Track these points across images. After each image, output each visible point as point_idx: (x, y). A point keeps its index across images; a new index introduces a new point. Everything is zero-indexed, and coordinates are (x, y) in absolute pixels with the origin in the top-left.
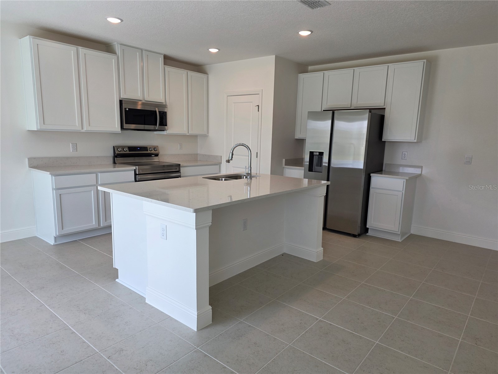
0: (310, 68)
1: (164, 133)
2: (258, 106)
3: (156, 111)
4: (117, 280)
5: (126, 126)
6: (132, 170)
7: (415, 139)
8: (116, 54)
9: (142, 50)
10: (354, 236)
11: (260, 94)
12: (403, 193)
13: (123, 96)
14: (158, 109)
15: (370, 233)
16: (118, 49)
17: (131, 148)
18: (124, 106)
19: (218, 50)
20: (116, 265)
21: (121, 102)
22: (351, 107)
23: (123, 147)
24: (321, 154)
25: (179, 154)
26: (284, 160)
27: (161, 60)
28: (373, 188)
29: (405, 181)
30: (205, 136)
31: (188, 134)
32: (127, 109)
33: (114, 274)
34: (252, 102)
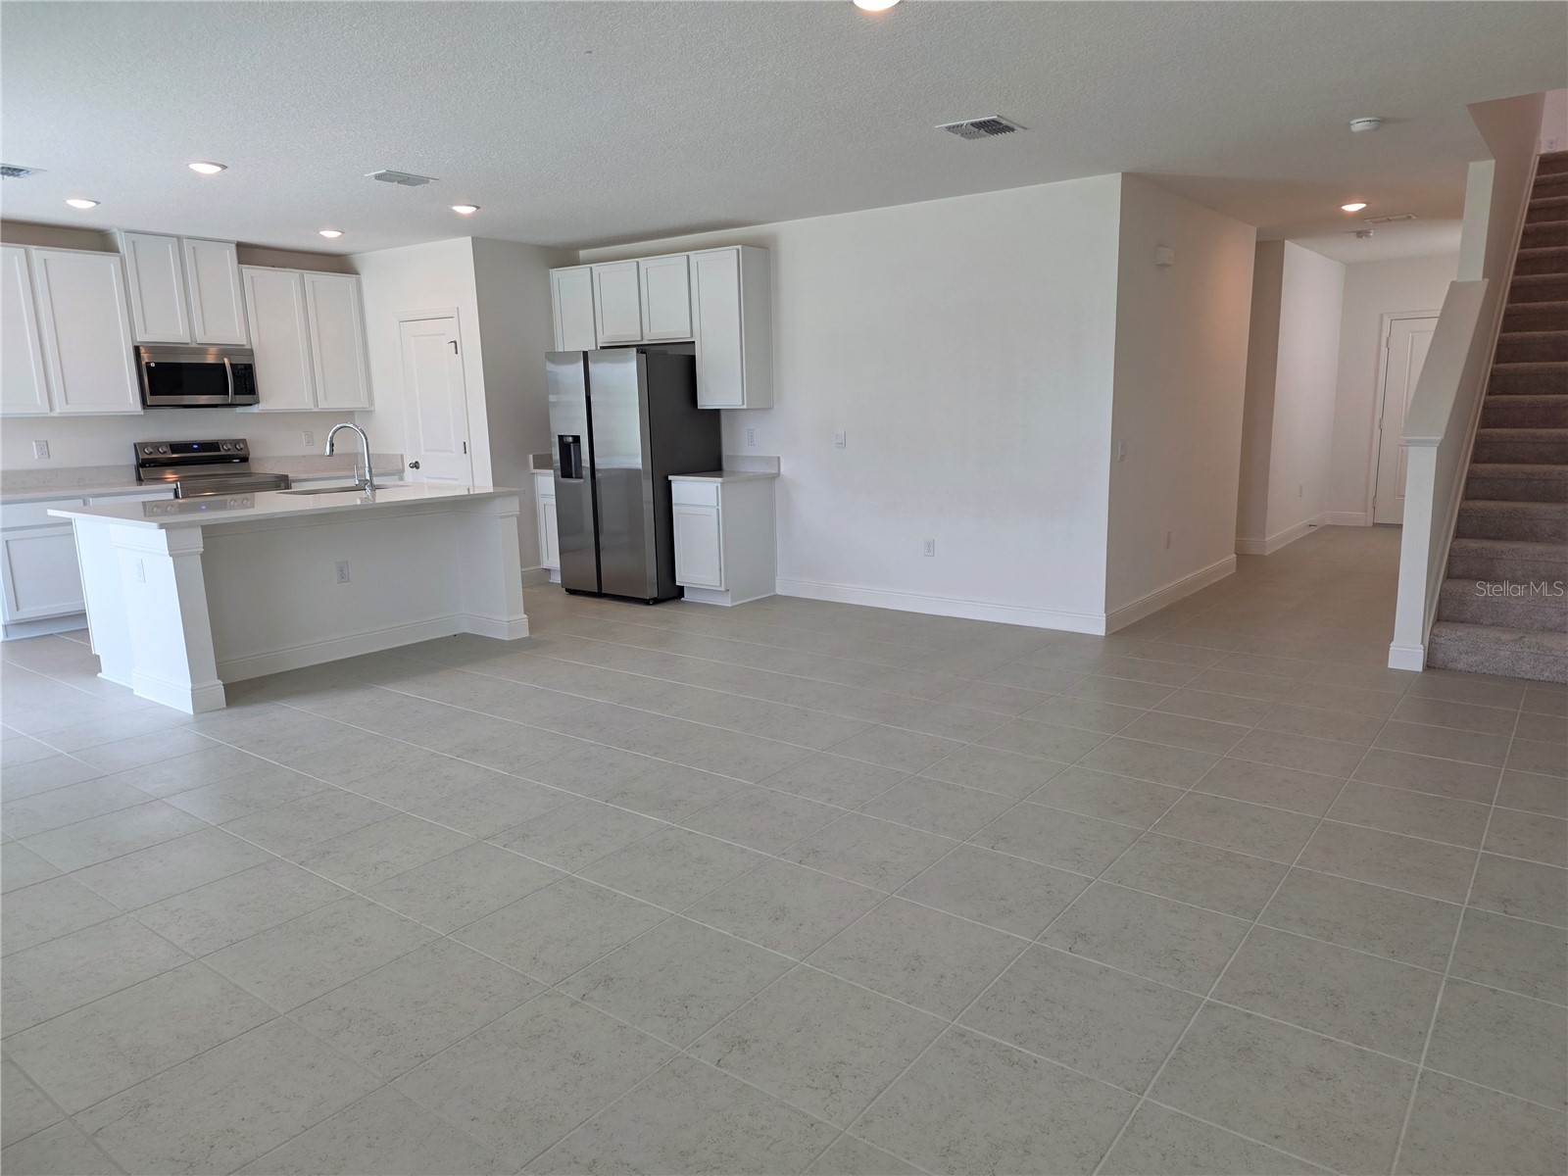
0: (583, 254)
1: (255, 409)
2: (455, 342)
3: (224, 364)
4: (99, 675)
5: (150, 400)
6: (168, 490)
7: (743, 404)
8: (118, 252)
9: (179, 238)
10: (646, 602)
11: (456, 317)
12: (718, 510)
13: (142, 337)
14: (229, 360)
15: (688, 596)
16: (122, 242)
17: (175, 447)
18: (145, 358)
19: (340, 234)
20: (97, 649)
21: (137, 349)
22: (642, 340)
23: (156, 446)
24: (577, 439)
25: (304, 456)
26: (531, 456)
27: (231, 254)
28: (676, 504)
29: (719, 485)
30: (367, 413)
31: (317, 410)
32: (153, 365)
33: (94, 664)
34: (443, 334)
